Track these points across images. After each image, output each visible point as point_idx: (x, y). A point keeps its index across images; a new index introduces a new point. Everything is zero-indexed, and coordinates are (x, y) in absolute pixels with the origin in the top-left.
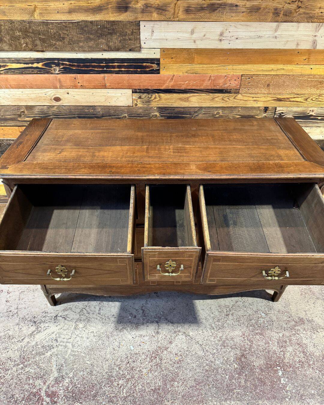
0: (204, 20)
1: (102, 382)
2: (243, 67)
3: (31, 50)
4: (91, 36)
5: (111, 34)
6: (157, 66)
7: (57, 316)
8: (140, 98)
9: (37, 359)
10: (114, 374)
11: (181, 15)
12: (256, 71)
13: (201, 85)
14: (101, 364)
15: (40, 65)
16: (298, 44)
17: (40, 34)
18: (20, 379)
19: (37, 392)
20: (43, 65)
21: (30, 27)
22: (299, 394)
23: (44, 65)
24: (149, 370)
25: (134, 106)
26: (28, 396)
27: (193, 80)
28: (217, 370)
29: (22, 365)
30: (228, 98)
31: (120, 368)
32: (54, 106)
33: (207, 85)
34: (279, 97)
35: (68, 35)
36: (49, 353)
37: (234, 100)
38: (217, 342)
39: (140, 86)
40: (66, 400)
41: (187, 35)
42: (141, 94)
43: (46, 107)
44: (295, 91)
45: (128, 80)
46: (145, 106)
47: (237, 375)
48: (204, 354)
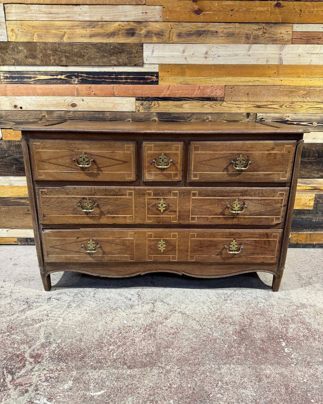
0: (192, 43)
1: (92, 347)
2: (226, 79)
3: (58, 65)
4: (105, 54)
5: (121, 52)
6: (156, 78)
7: (50, 298)
8: (142, 104)
9: (25, 329)
10: (105, 342)
11: (175, 39)
12: (237, 82)
13: (193, 94)
14: (92, 334)
15: (63, 77)
16: (267, 61)
17: (66, 52)
18: (4, 344)
19: (21, 354)
20: (65, 77)
21: (59, 47)
22: (305, 361)
23: (67, 77)
24: (142, 339)
25: (137, 112)
26: (10, 357)
27: (185, 90)
28: (215, 340)
29: (8, 333)
30: (215, 105)
31: (111, 337)
32: (70, 111)
33: (197, 93)
34: (258, 104)
35: (87, 54)
36: (38, 325)
37: (220, 107)
38: (215, 319)
39: (142, 94)
40: (51, 361)
41: (180, 54)
42: (143, 101)
43: (63, 112)
44: (271, 99)
45: (133, 90)
46: (146, 112)
47: (237, 345)
48: (201, 328)
